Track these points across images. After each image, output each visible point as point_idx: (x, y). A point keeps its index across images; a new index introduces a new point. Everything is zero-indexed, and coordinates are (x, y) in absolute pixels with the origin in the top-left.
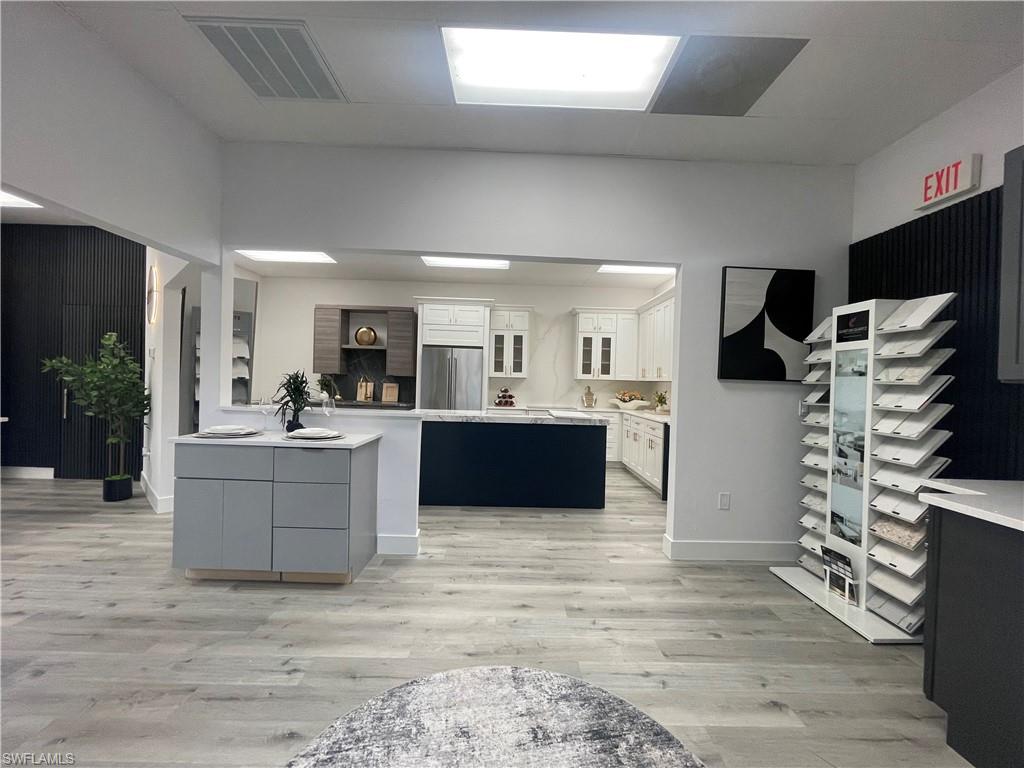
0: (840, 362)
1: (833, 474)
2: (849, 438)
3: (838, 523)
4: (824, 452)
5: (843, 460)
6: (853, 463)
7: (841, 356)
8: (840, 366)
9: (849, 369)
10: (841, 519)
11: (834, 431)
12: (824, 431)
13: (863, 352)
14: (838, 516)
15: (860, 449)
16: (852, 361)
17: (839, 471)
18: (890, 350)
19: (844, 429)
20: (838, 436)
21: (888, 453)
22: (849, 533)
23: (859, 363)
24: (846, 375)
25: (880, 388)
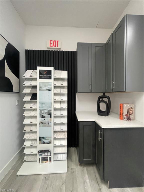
0: (41, 86)
1: (39, 124)
2: (46, 111)
3: (42, 140)
4: (35, 117)
5: (43, 119)
6: (47, 118)
7: (41, 84)
8: (41, 87)
9: (45, 88)
10: (44, 138)
11: (39, 110)
12: (35, 110)
13: (50, 83)
14: (42, 138)
15: (50, 114)
16: (45, 86)
17: (42, 123)
18: (58, 83)
19: (43, 109)
20: (41, 111)
22: (46, 141)
23: (48, 86)
24: (44, 90)
25: (55, 94)
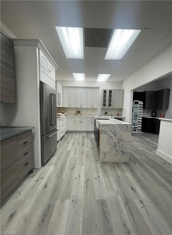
6: (136, 118)
9: (136, 108)
13: (138, 106)
15: (137, 116)
18: (140, 106)
20: (134, 115)
21: (140, 116)
22: (135, 125)
25: (139, 110)
